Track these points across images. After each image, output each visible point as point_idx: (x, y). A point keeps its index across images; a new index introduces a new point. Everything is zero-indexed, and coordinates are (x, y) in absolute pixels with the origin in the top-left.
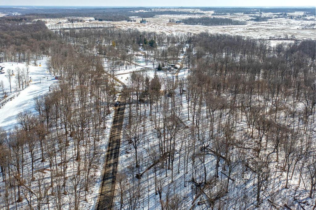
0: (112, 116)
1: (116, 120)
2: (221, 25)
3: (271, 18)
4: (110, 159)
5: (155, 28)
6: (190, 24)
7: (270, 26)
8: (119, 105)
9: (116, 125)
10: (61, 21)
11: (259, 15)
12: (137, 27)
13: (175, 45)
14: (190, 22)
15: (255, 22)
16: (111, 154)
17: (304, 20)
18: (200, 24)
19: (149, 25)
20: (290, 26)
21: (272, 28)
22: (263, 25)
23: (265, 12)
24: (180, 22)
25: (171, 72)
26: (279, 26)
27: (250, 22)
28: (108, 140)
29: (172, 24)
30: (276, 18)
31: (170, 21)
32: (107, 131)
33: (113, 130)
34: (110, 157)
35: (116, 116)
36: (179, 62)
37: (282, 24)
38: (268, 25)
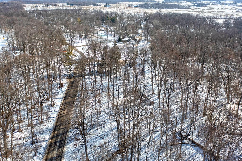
0: (63, 90)
1: (68, 94)
2: (170, 9)
3: (209, 4)
4: (53, 150)
5: (117, 10)
6: (145, 8)
7: (209, 10)
8: (75, 77)
9: (67, 101)
10: (37, 5)
11: (199, 3)
12: (102, 10)
13: (134, 22)
14: (146, 7)
15: (197, 7)
16: (56, 142)
17: (235, 6)
18: (153, 8)
19: (112, 8)
20: (226, 10)
21: (212, 11)
22: (204, 9)
23: (204, 1)
24: (137, 6)
25: (130, 43)
26: (216, 10)
27: (192, 7)
28: (54, 122)
29: (131, 8)
30: (213, 4)
31: (129, 6)
32: (55, 109)
33: (62, 107)
34: (53, 146)
35: (68, 90)
36: (138, 36)
37: (219, 8)
38: (207, 9)
